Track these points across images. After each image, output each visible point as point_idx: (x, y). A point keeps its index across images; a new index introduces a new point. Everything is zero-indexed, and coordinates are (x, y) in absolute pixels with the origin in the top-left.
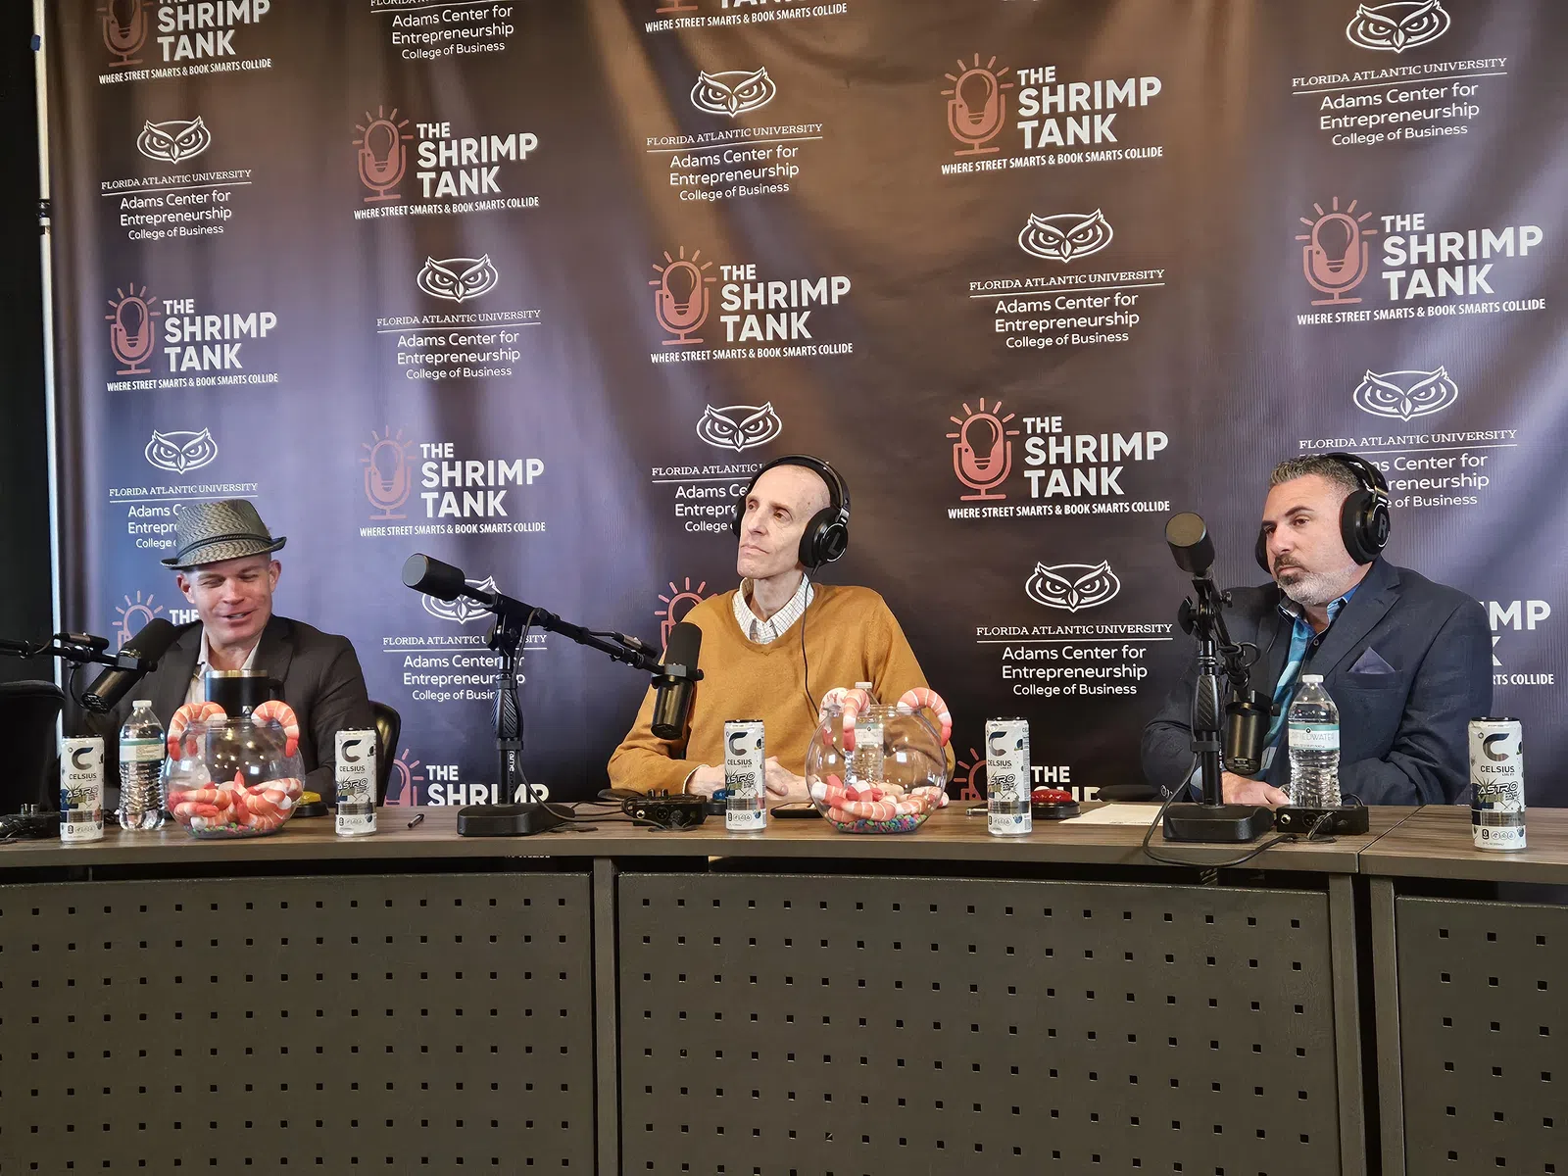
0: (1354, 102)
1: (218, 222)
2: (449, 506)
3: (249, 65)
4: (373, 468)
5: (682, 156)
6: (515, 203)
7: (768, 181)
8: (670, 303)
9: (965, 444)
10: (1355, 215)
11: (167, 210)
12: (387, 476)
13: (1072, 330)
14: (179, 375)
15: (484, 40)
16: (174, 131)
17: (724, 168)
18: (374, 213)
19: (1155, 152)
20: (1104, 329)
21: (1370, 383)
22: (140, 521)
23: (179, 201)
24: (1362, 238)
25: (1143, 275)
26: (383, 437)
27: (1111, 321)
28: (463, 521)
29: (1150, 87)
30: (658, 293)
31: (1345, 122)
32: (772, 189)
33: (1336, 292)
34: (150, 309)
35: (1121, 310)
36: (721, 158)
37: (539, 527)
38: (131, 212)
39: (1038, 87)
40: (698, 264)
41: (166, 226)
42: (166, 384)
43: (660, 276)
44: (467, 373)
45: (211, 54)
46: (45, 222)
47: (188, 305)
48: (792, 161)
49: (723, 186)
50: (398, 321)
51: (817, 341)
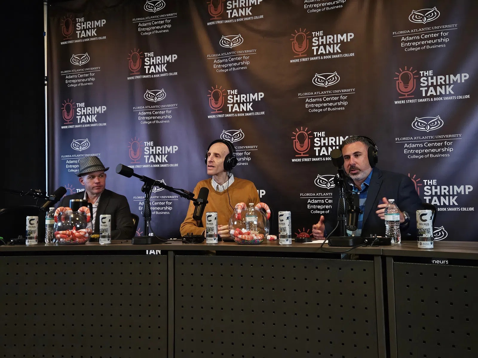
0: (411, 38)
1: (91, 81)
2: (152, 159)
3: (100, 38)
4: (131, 149)
5: (217, 60)
6: (171, 74)
7: (241, 66)
8: (213, 101)
9: (297, 140)
10: (412, 71)
11: (78, 78)
12: (135, 151)
13: (328, 107)
14: (80, 124)
15: (163, 29)
16: (80, 57)
17: (229, 63)
18: (133, 78)
19: (352, 55)
20: (337, 106)
21: (417, 121)
22: (69, 164)
23: (81, 76)
24: (414, 78)
25: (348, 90)
26: (134, 140)
27: (339, 104)
28: (156, 163)
29: (351, 36)
30: (210, 98)
31: (408, 44)
32: (242, 68)
33: (406, 94)
34: (73, 106)
35: (342, 101)
36: (228, 60)
37: (176, 165)
38: (68, 79)
39: (318, 37)
40: (221, 90)
41: (78, 83)
42: (77, 126)
43: (210, 94)
44: (157, 122)
45: (90, 35)
46: (46, 82)
47: (83, 105)
48: (248, 60)
49: (228, 68)
50: (139, 108)
51: (254, 111)
